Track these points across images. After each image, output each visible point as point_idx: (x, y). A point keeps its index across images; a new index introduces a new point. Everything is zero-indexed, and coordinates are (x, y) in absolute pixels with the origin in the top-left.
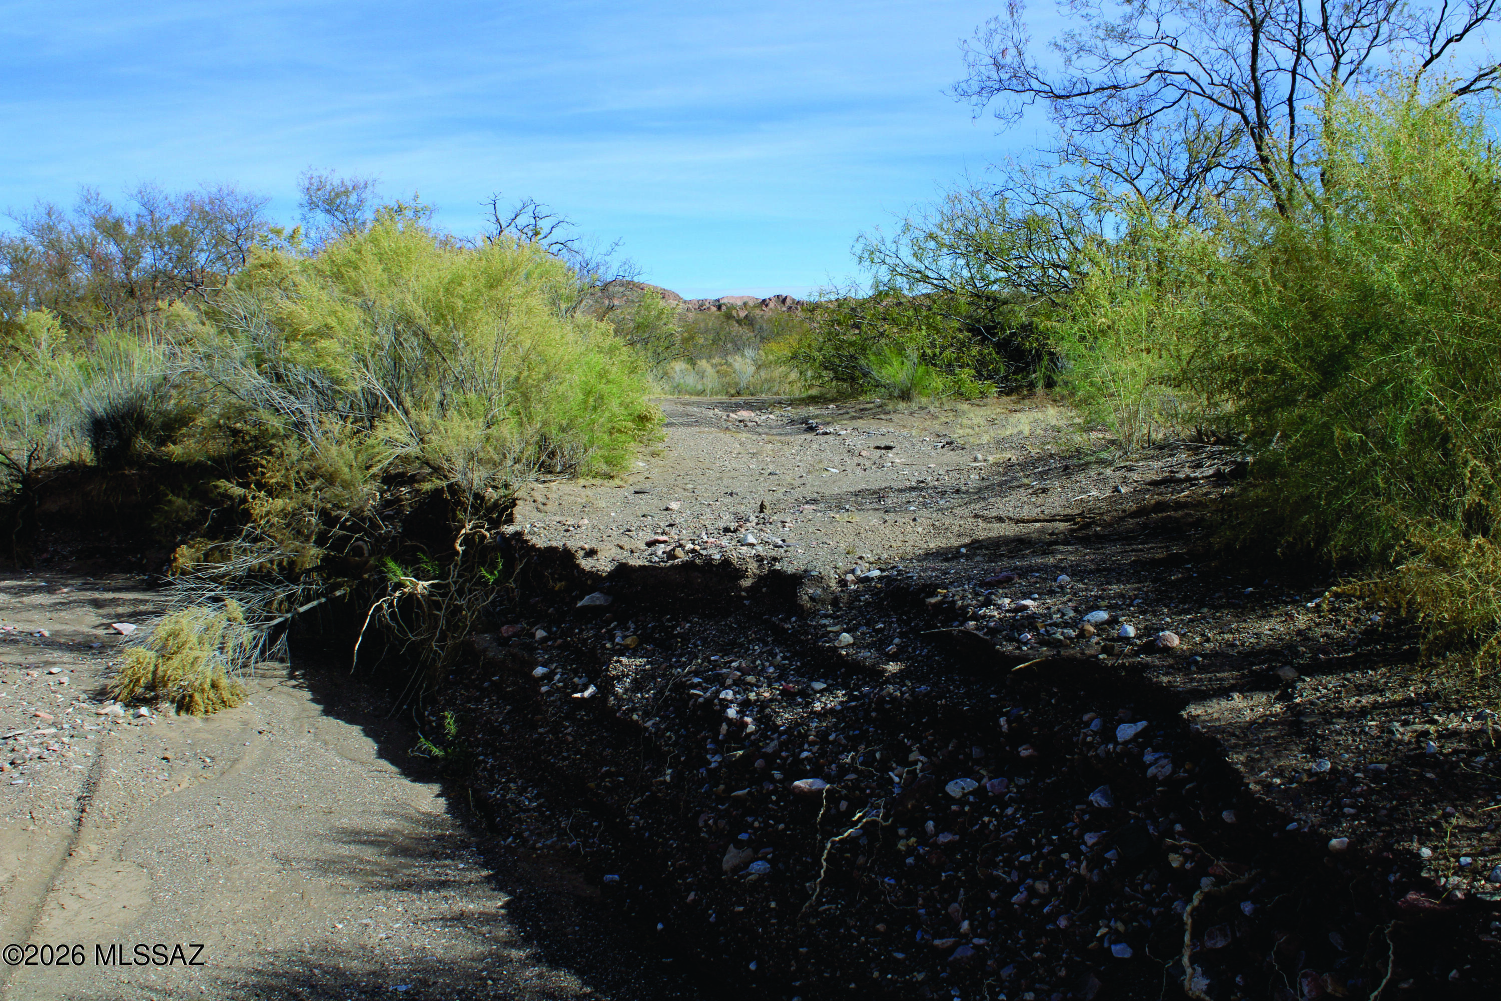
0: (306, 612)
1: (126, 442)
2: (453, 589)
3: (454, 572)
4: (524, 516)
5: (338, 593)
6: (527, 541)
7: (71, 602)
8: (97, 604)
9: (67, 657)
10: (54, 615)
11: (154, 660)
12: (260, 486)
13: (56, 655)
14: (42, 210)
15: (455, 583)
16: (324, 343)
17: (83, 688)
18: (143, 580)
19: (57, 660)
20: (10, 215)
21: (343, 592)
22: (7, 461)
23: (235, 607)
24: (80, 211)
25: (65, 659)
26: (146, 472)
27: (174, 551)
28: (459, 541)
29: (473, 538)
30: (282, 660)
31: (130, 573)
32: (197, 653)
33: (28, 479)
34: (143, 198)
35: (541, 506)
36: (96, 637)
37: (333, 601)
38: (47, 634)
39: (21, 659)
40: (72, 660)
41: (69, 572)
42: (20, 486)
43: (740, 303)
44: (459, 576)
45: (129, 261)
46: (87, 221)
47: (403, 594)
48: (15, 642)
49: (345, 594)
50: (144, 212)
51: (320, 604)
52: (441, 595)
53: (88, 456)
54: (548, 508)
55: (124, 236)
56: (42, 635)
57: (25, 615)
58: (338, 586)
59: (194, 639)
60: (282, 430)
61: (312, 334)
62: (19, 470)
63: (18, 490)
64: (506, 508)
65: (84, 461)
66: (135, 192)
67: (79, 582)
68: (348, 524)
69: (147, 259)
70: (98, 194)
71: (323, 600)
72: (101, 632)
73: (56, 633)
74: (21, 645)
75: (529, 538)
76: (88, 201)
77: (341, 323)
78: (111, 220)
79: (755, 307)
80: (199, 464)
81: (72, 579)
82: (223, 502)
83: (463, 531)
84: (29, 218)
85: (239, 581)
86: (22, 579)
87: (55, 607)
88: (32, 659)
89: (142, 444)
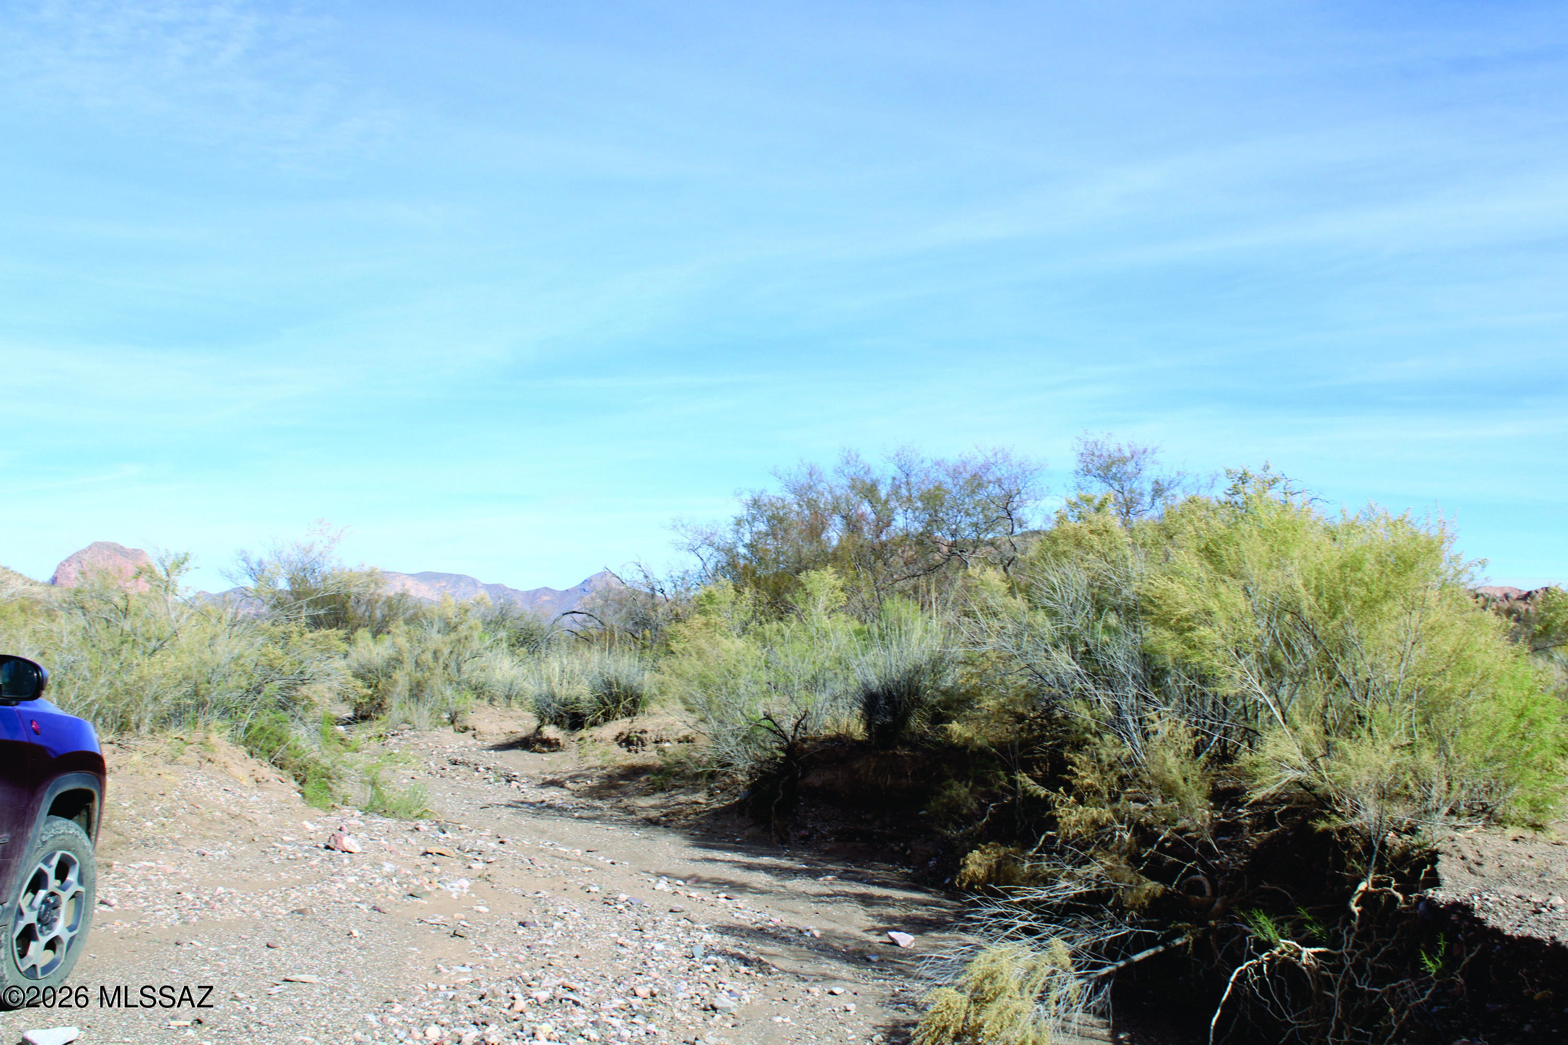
0: (1140, 962)
1: (902, 720)
2: (1348, 964)
3: (1348, 940)
4: (1453, 877)
5: (1178, 942)
6: (1480, 921)
7: (835, 895)
8: (866, 900)
9: (846, 970)
10: (821, 908)
11: (965, 1005)
12: (1070, 789)
13: (832, 966)
14: (805, 470)
15: (1351, 955)
16: (1203, 631)
17: (871, 1020)
18: (907, 874)
19: (835, 974)
20: (775, 475)
21: (1184, 940)
22: (774, 728)
23: (1059, 947)
24: (839, 471)
25: (844, 974)
26: (918, 754)
27: (964, 855)
28: (1355, 899)
29: (1378, 899)
30: (1102, 1015)
31: (893, 863)
32: (1018, 1005)
33: (792, 749)
34: (900, 461)
35: (1473, 866)
36: (870, 944)
37: (1172, 952)
38: (817, 934)
39: (795, 966)
40: (851, 977)
41: (827, 853)
42: (783, 755)
43: (1499, 594)
44: (1355, 946)
45: (883, 523)
46: (845, 482)
47: (1273, 959)
48: (786, 940)
49: (1187, 944)
50: (900, 475)
51: (1157, 954)
52: (1332, 969)
53: (858, 730)
54: (1485, 869)
55: (878, 500)
56: (813, 935)
57: (788, 904)
58: (1179, 933)
59: (1014, 985)
60: (1093, 725)
61: (1187, 620)
62: (785, 738)
63: (781, 758)
64: (1422, 864)
65: (851, 734)
66: (892, 455)
67: (840, 868)
68: (1168, 845)
69: (899, 522)
70: (858, 456)
71: (1161, 949)
72: (874, 938)
73: (828, 934)
74: (792, 947)
75: (1482, 915)
76: (848, 463)
77: (1224, 608)
78: (868, 481)
79: (1518, 599)
80: (982, 751)
81: (832, 862)
82: (1003, 797)
83: (1362, 886)
84: (792, 477)
85: (1056, 912)
86: (779, 856)
87: (819, 897)
88: (808, 968)
89: (917, 723)
